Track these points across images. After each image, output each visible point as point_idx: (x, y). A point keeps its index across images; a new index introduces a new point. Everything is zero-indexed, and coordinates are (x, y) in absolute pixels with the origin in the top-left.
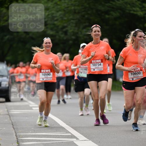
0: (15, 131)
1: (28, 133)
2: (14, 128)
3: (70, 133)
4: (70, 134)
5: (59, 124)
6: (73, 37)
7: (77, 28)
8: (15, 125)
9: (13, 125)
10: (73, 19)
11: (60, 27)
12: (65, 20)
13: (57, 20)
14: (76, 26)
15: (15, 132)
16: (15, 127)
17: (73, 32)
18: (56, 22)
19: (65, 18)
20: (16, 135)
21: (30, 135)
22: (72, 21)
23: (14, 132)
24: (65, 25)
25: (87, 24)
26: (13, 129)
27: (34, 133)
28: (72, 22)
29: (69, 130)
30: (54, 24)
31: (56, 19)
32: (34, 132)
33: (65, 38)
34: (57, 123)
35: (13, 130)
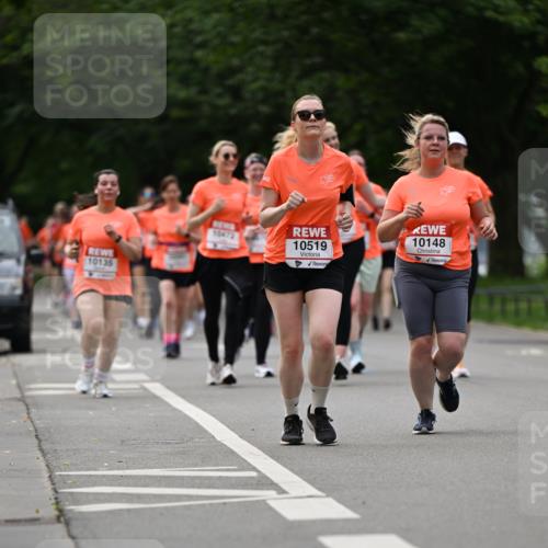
0: (47, 461)
1: (96, 470)
2: (41, 450)
3: (254, 469)
4: (254, 474)
5: (213, 437)
6: (264, 109)
7: (278, 75)
8: (46, 440)
9: (40, 441)
10: (265, 43)
11: (215, 70)
12: (233, 44)
13: (203, 45)
14: (274, 69)
15: (47, 466)
16: (46, 446)
17: (263, 89)
18: (199, 54)
19: (236, 39)
20: (50, 476)
21: (104, 476)
22: (261, 48)
23: (42, 464)
24: (236, 62)
25: (317, 60)
26: (39, 454)
27: (118, 469)
28: (262, 54)
29: (249, 461)
30: (193, 62)
31: (199, 39)
32: (120, 464)
33: (233, 111)
34: (206, 431)
35: (41, 458)
